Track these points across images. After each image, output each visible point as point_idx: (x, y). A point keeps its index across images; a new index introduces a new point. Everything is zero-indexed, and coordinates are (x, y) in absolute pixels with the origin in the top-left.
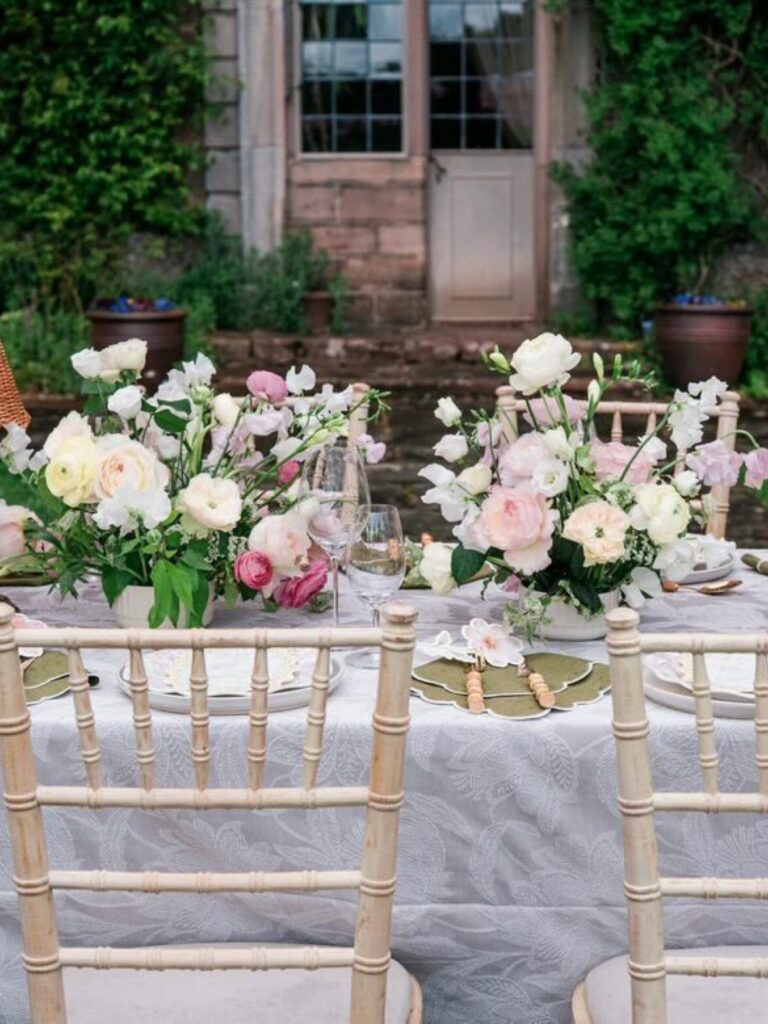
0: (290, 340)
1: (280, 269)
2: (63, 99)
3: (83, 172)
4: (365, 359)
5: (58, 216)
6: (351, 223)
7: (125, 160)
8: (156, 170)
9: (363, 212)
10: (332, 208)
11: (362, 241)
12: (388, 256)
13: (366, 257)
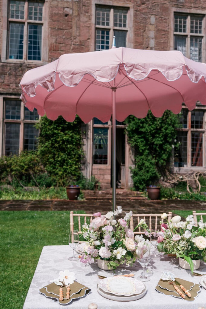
0: (94, 191)
1: (90, 181)
2: (61, 157)
3: (64, 167)
4: (105, 194)
5: (60, 173)
6: (100, 174)
7: (70, 165)
8: (75, 167)
9: (102, 173)
10: (98, 172)
11: (102, 177)
12: (106, 179)
13: (102, 179)
